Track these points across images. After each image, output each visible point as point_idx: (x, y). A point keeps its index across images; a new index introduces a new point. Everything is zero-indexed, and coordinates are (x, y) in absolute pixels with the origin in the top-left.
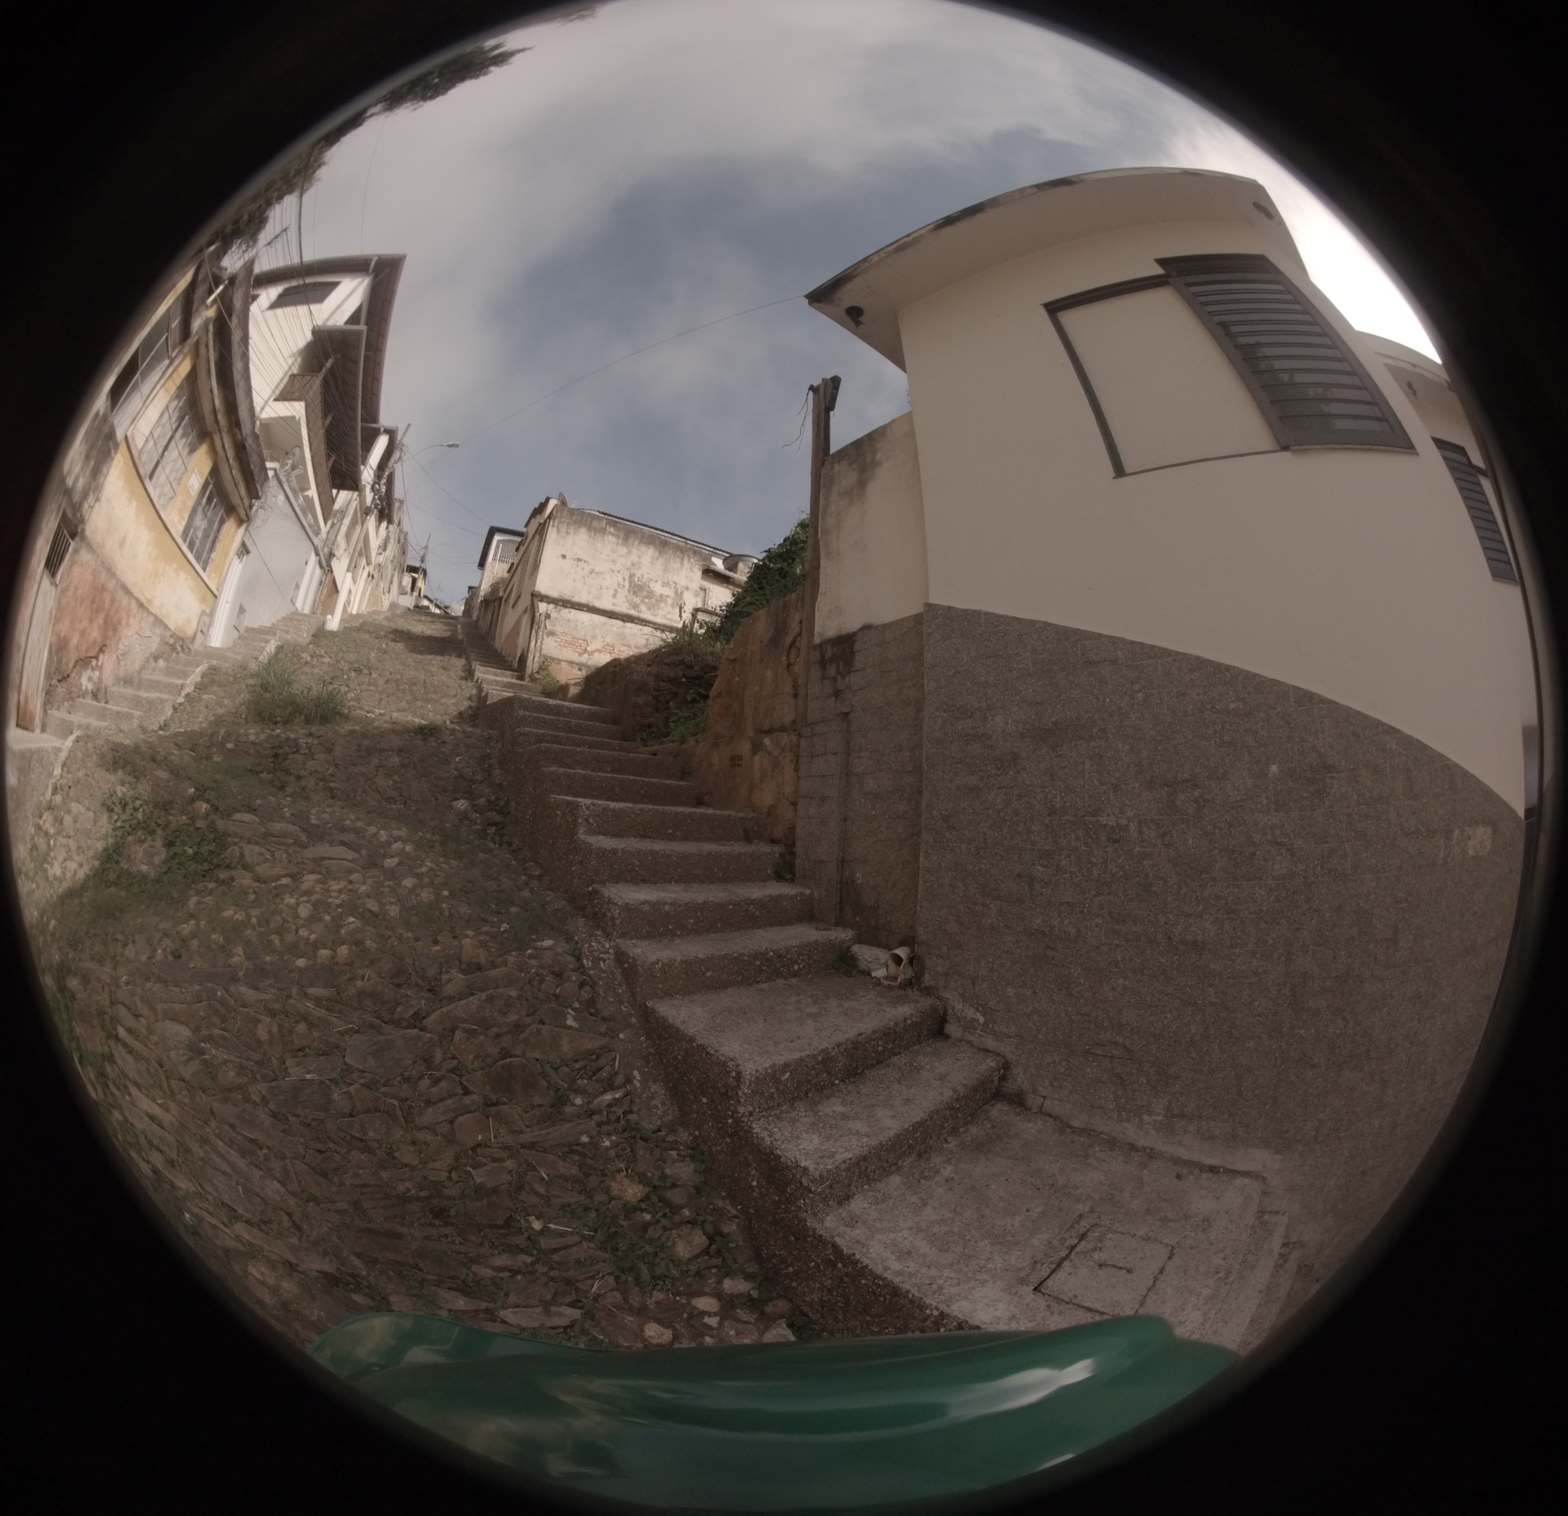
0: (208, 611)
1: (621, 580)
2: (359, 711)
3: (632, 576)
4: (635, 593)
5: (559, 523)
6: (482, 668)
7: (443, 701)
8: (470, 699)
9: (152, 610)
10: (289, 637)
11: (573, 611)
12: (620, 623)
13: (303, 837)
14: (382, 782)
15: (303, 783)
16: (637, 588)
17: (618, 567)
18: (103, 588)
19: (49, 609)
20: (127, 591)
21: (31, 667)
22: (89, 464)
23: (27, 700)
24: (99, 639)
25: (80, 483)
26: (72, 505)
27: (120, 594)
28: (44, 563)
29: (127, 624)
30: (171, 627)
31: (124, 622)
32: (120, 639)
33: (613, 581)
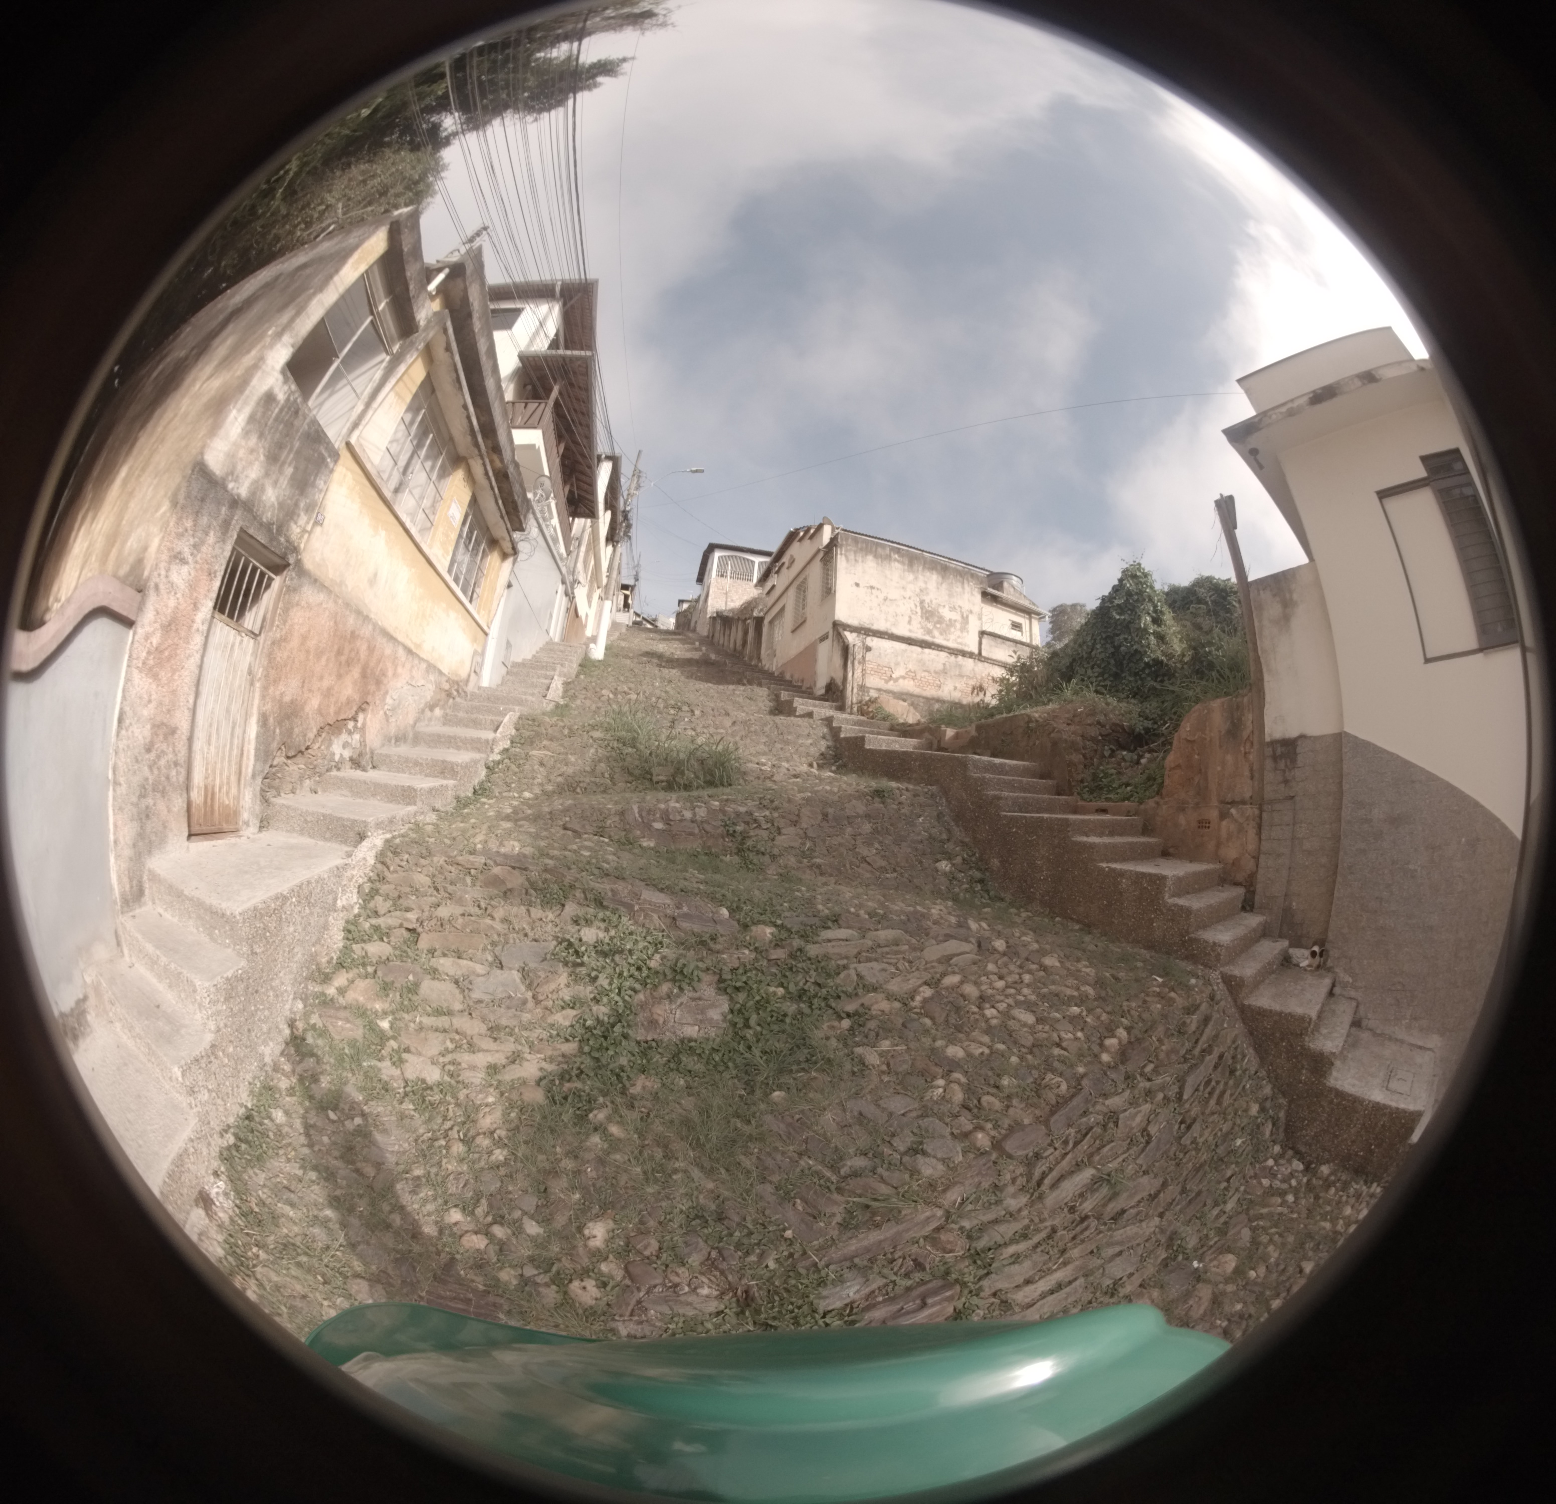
0: (480, 650)
1: (914, 607)
3: (921, 602)
4: (927, 619)
9: (422, 655)
15: (782, 862)
17: (908, 594)
18: (354, 636)
19: (245, 667)
20: (391, 638)
21: (212, 749)
22: (281, 472)
23: (213, 794)
24: (357, 697)
25: (271, 496)
26: (261, 524)
27: (381, 641)
28: (211, 604)
29: (395, 675)
30: (445, 671)
31: (390, 673)
32: (387, 693)
33: (906, 607)
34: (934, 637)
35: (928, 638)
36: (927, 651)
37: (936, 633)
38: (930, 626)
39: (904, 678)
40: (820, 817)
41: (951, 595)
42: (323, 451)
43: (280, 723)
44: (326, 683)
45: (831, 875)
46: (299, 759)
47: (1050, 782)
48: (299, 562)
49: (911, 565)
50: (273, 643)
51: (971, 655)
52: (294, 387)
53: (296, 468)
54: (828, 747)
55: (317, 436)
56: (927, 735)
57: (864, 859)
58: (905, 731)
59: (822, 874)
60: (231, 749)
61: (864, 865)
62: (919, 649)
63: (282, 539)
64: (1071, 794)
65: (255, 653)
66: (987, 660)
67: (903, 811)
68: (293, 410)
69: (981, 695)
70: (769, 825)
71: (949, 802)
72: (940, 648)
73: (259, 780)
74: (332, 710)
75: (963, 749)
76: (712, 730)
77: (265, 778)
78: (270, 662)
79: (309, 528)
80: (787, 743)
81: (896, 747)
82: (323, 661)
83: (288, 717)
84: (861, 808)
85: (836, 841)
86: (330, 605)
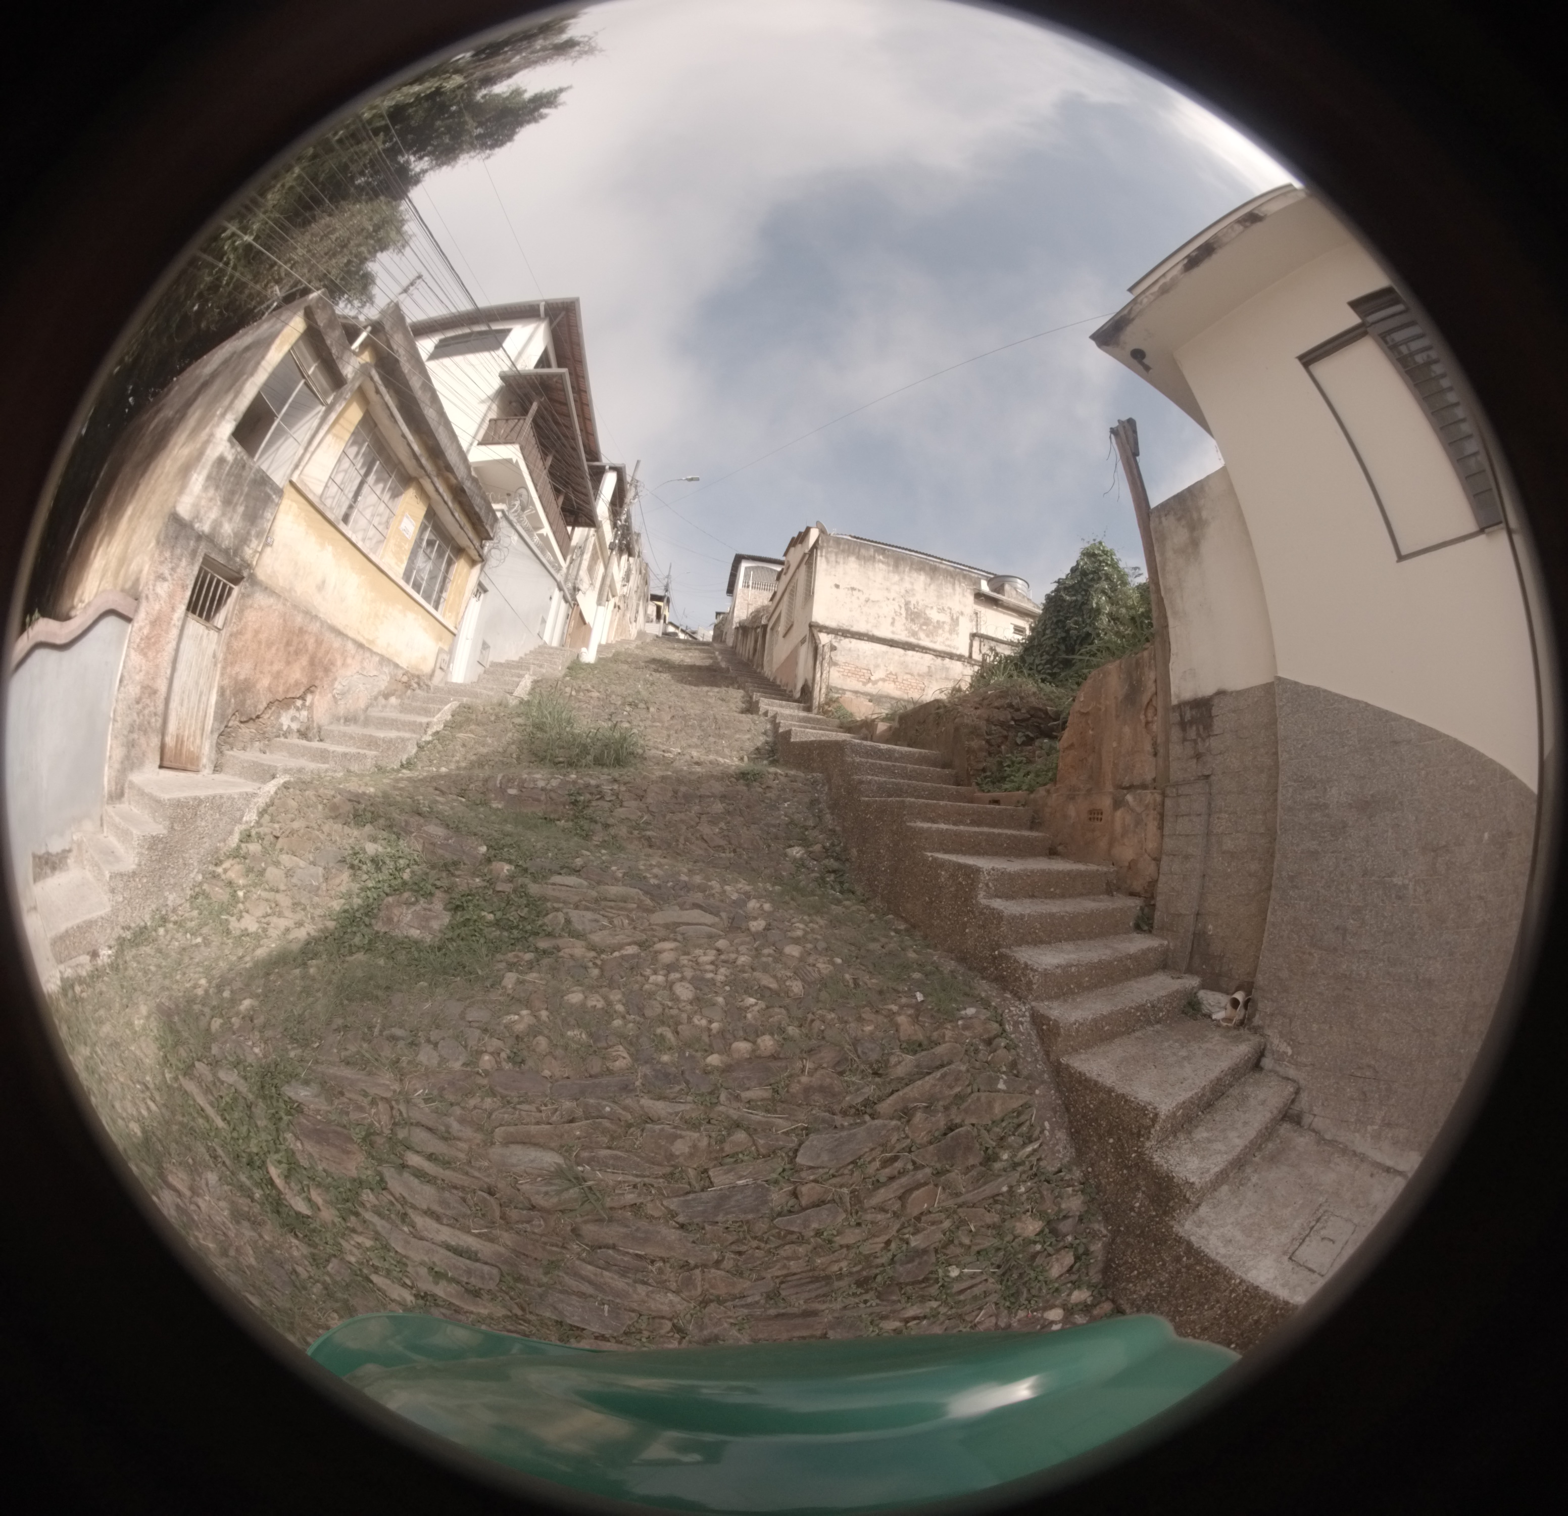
0: (446, 648)
1: (897, 609)
2: (653, 751)
3: (907, 604)
4: (912, 620)
5: (827, 552)
6: (766, 700)
7: (737, 736)
8: (765, 733)
9: (375, 649)
10: (544, 671)
11: (854, 641)
12: (901, 651)
13: (648, 901)
14: (706, 829)
15: (612, 831)
16: (914, 616)
17: (894, 595)
18: (302, 631)
19: (210, 652)
20: (339, 633)
21: (184, 710)
22: (234, 510)
23: (182, 742)
24: (305, 681)
25: (227, 529)
26: (220, 550)
27: (329, 636)
28: (183, 607)
29: (344, 664)
30: (404, 665)
31: (339, 663)
32: (335, 679)
33: (890, 608)
35: (912, 640)
37: (922, 635)
38: (915, 628)
39: (884, 680)
41: (939, 596)
42: (269, 491)
43: (235, 695)
44: (276, 667)
46: (251, 724)
48: (252, 577)
49: (897, 565)
50: (231, 635)
51: (960, 658)
52: (239, 449)
53: (247, 507)
55: (263, 480)
60: (198, 711)
63: (238, 560)
65: (218, 643)
68: (240, 465)
73: (216, 735)
74: (281, 689)
77: (221, 734)
78: (228, 649)
79: (259, 549)
82: (273, 650)
83: (242, 691)
86: (280, 606)
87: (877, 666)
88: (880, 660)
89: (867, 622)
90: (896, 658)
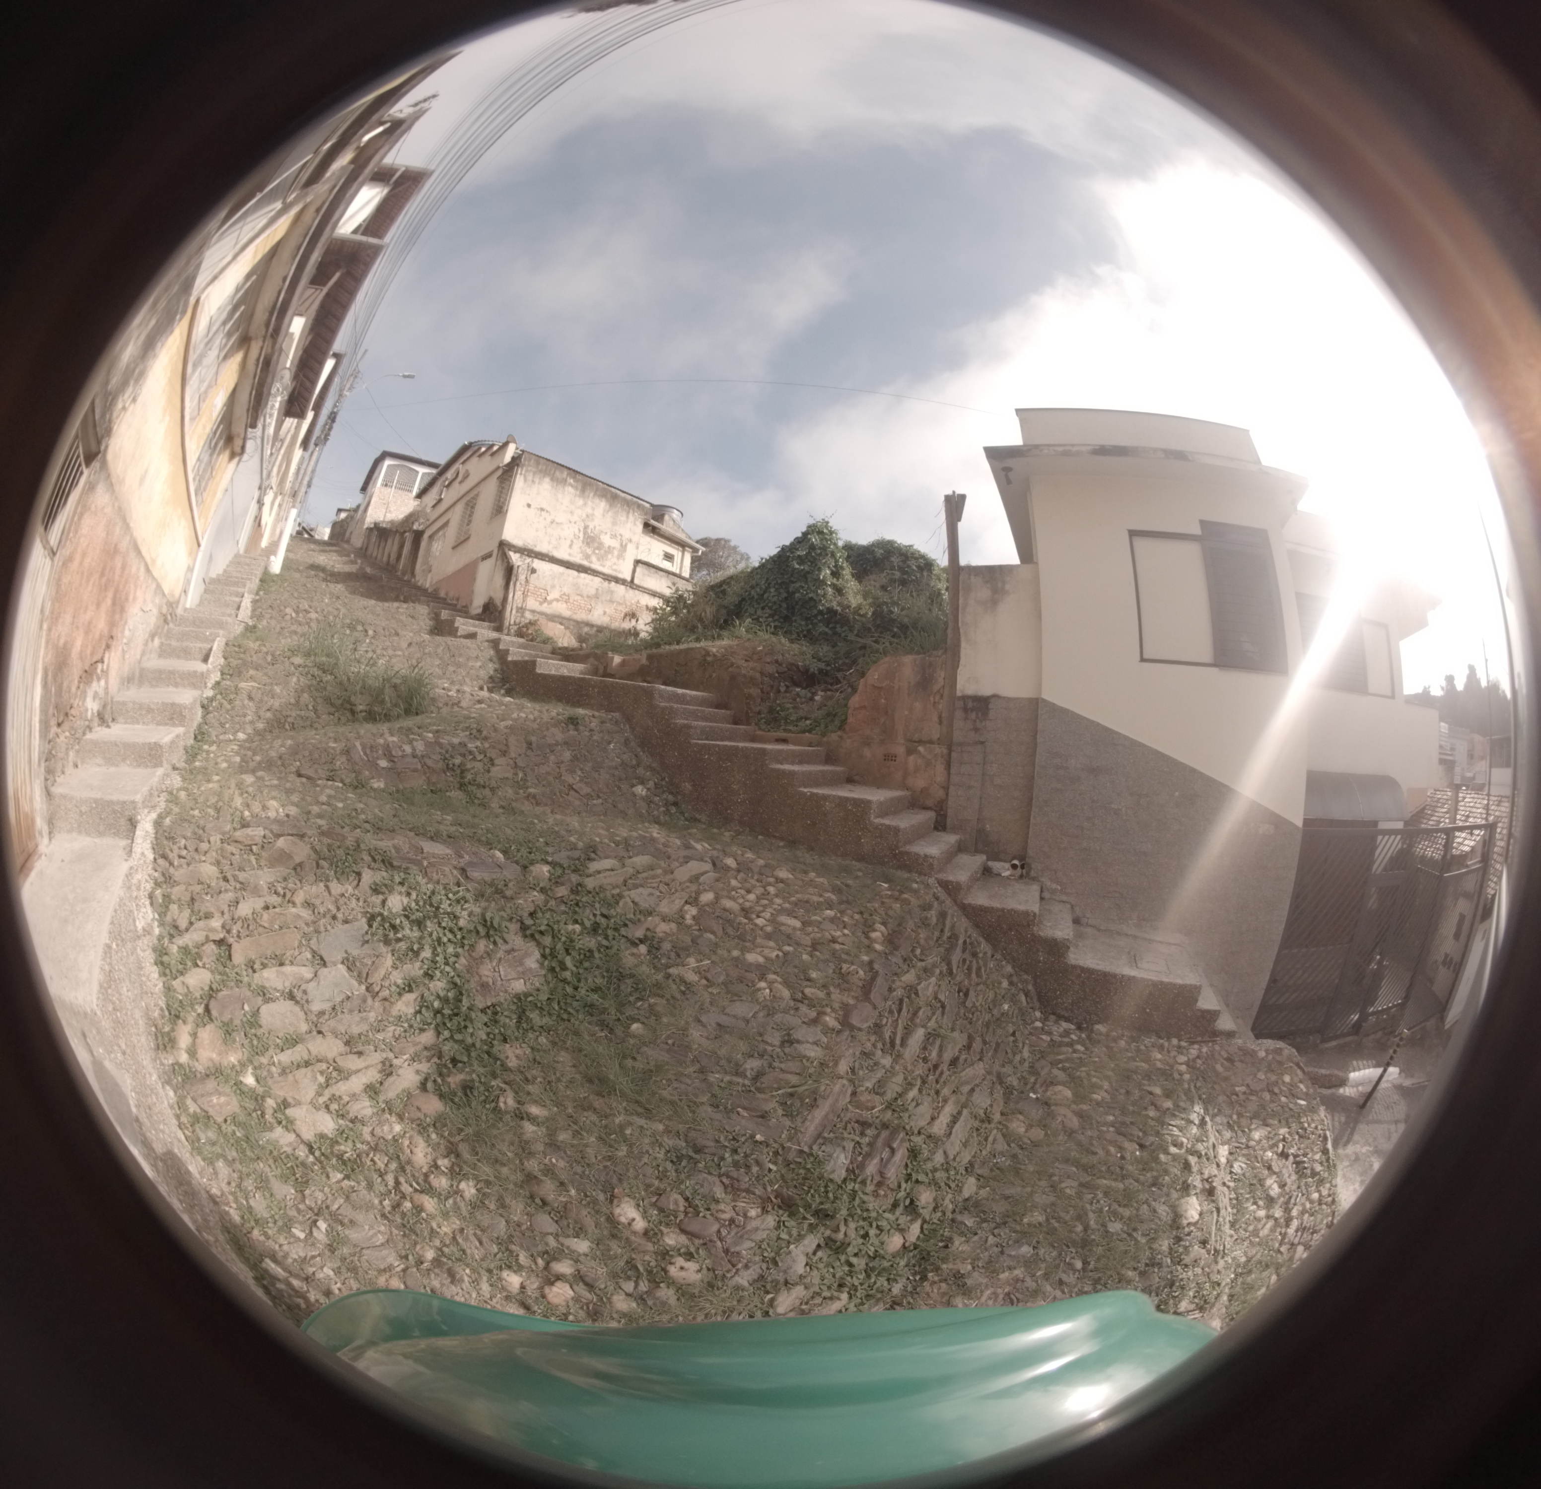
1: (577, 531)
3: (585, 528)
4: (588, 544)
16: (590, 540)
17: (575, 518)
24: (106, 631)
33: (570, 531)
34: (591, 562)
35: (585, 563)
36: (583, 575)
37: (594, 558)
38: (589, 551)
39: (557, 600)
40: (525, 745)
41: (614, 523)
45: (546, 805)
47: (728, 712)
49: (583, 491)
51: (623, 582)
54: (496, 670)
56: (591, 660)
57: (571, 787)
58: (567, 655)
59: (538, 804)
61: (572, 792)
62: (575, 573)
64: (748, 724)
66: (639, 588)
67: (595, 738)
69: (633, 621)
70: (482, 756)
71: (633, 729)
72: (595, 573)
75: (630, 676)
76: (391, 652)
80: (459, 665)
81: (565, 672)
84: (558, 735)
85: (543, 769)
87: (553, 587)
88: (556, 581)
89: (549, 543)
90: (571, 579)
